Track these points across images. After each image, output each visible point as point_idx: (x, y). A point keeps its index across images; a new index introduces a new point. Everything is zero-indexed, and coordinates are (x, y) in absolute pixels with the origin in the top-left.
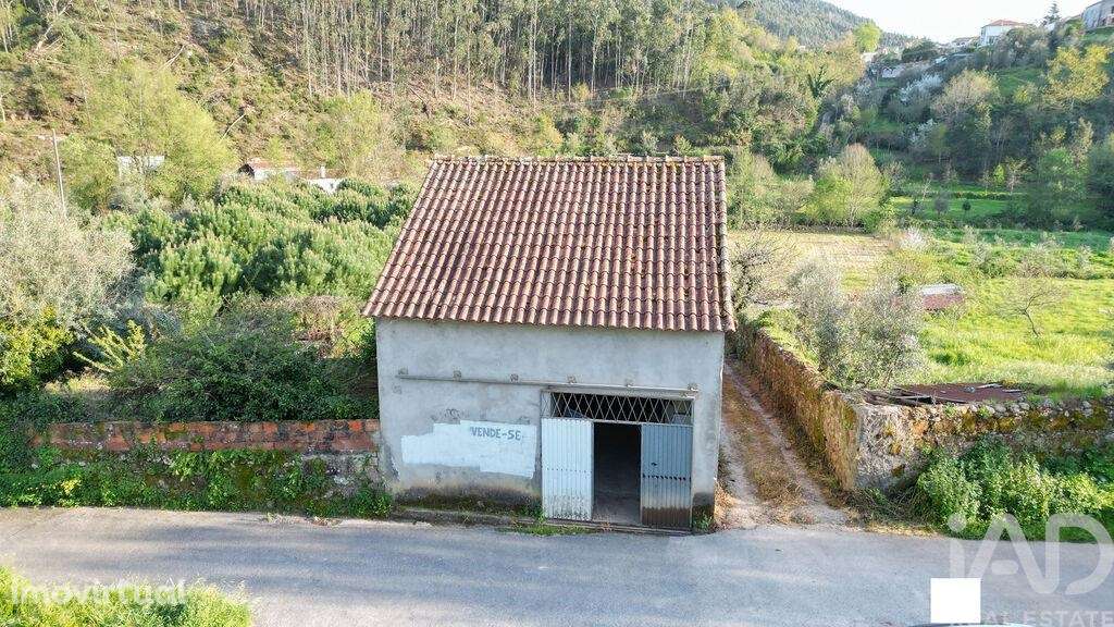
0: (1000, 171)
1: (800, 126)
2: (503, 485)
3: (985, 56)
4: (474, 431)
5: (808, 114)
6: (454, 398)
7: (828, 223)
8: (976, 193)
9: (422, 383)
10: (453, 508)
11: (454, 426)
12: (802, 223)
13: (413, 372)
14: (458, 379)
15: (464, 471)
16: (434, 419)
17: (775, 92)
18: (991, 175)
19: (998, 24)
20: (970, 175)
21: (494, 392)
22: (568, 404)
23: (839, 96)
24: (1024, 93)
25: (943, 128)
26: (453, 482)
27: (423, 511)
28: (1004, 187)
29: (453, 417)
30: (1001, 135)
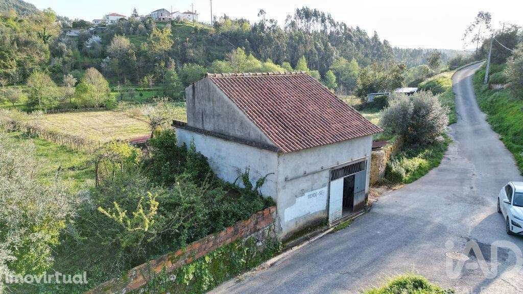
0: (146, 79)
1: (43, 58)
2: (317, 216)
3: (120, 29)
4: (309, 197)
5: (45, 52)
6: (304, 184)
7: (87, 107)
8: (138, 89)
9: (293, 181)
10: (301, 236)
11: (303, 197)
12: (73, 108)
13: (290, 176)
14: (305, 174)
15: (305, 217)
16: (296, 196)
17: (24, 39)
18: (143, 81)
19: (113, 15)
20: (134, 81)
21: (316, 176)
22: (334, 174)
23: (56, 44)
24: (144, 47)
25: (116, 61)
26: (301, 223)
27: (293, 242)
28: (148, 86)
29: (302, 193)
30: (141, 64)
